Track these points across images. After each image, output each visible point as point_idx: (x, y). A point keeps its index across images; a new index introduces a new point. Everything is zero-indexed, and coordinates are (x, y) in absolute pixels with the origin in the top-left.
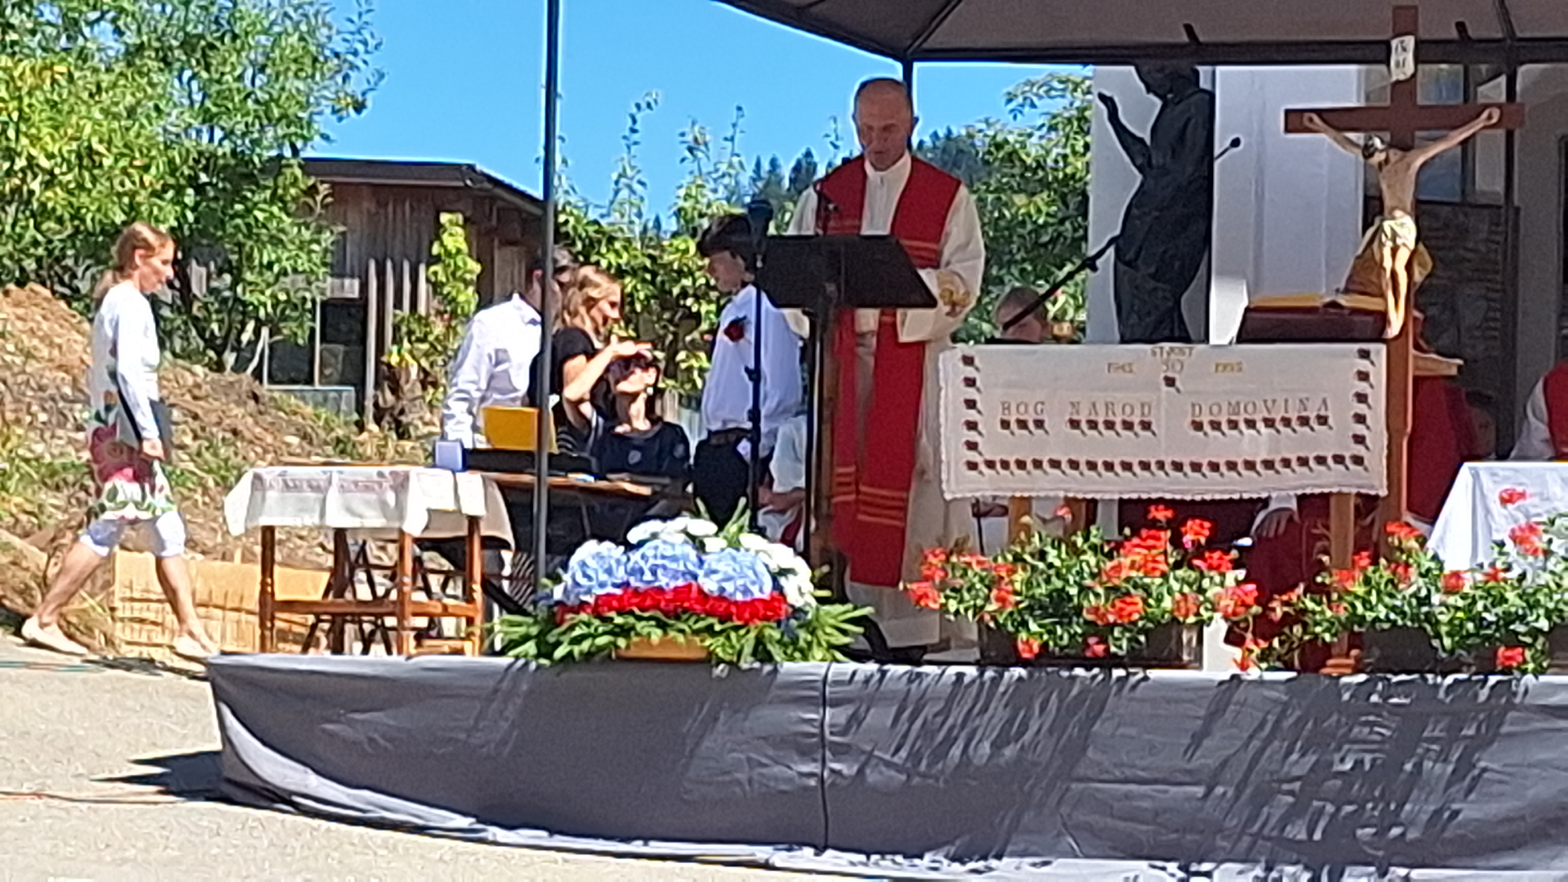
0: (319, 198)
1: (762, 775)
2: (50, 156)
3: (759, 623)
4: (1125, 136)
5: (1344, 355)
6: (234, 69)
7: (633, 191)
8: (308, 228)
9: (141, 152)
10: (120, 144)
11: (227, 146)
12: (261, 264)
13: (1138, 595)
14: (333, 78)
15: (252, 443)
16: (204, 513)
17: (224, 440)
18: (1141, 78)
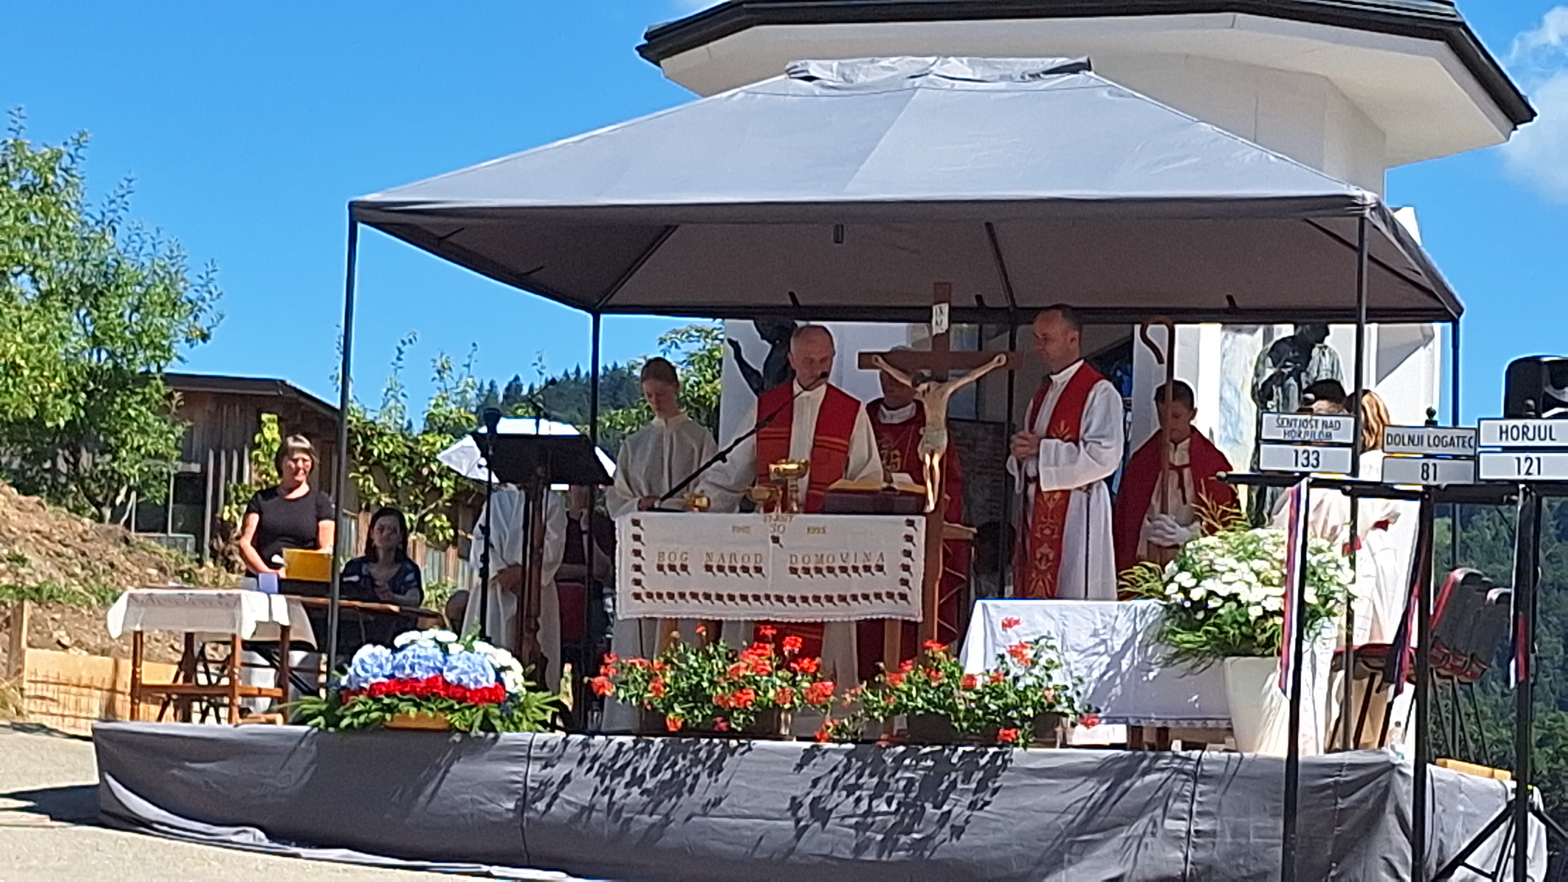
0: (174, 402)
1: (481, 811)
3: (485, 705)
4: (746, 369)
5: (898, 523)
6: (117, 309)
7: (398, 401)
8: (166, 422)
9: (49, 365)
10: (34, 361)
11: (110, 364)
12: (132, 448)
13: (751, 689)
14: (187, 317)
15: (123, 573)
16: (89, 623)
17: (104, 571)
18: (758, 330)
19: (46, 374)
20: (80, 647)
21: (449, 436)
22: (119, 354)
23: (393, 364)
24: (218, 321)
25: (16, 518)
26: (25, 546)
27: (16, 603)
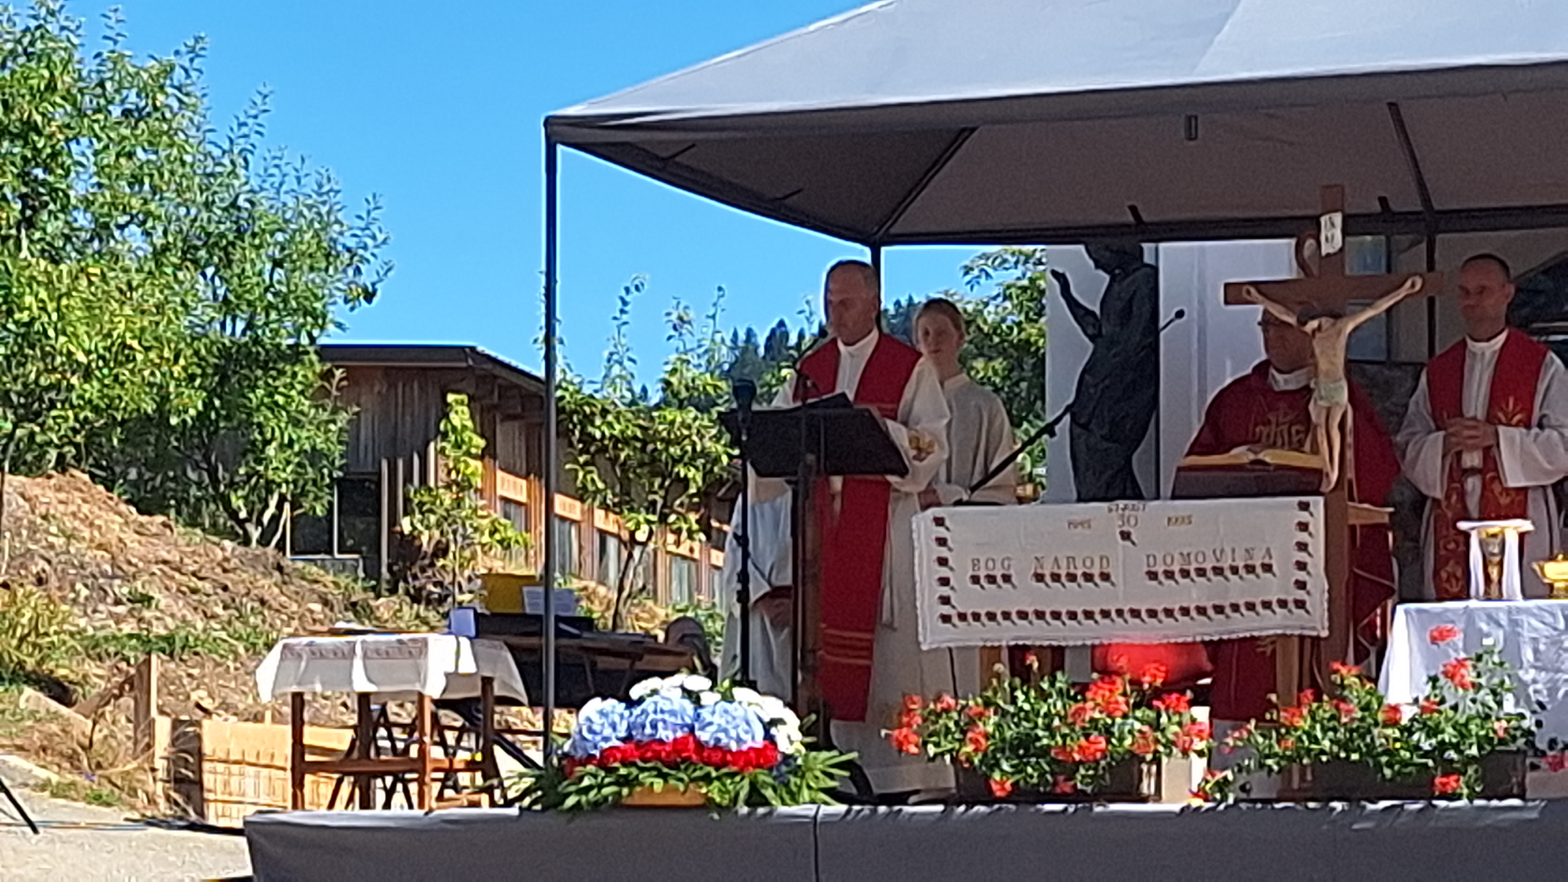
0: (334, 382)
2: (88, 353)
3: (751, 769)
4: (1076, 308)
5: (1286, 507)
6: (255, 264)
7: (623, 367)
8: (325, 409)
9: (170, 344)
10: (150, 339)
11: (248, 337)
12: (281, 444)
13: (1100, 737)
14: (345, 271)
15: (277, 611)
16: (236, 678)
17: (252, 609)
18: (1090, 256)
19: (166, 354)
20: (226, 710)
21: (693, 412)
22: (260, 323)
23: (615, 318)
24: (386, 274)
25: (136, 545)
26: (150, 583)
27: (142, 658)
